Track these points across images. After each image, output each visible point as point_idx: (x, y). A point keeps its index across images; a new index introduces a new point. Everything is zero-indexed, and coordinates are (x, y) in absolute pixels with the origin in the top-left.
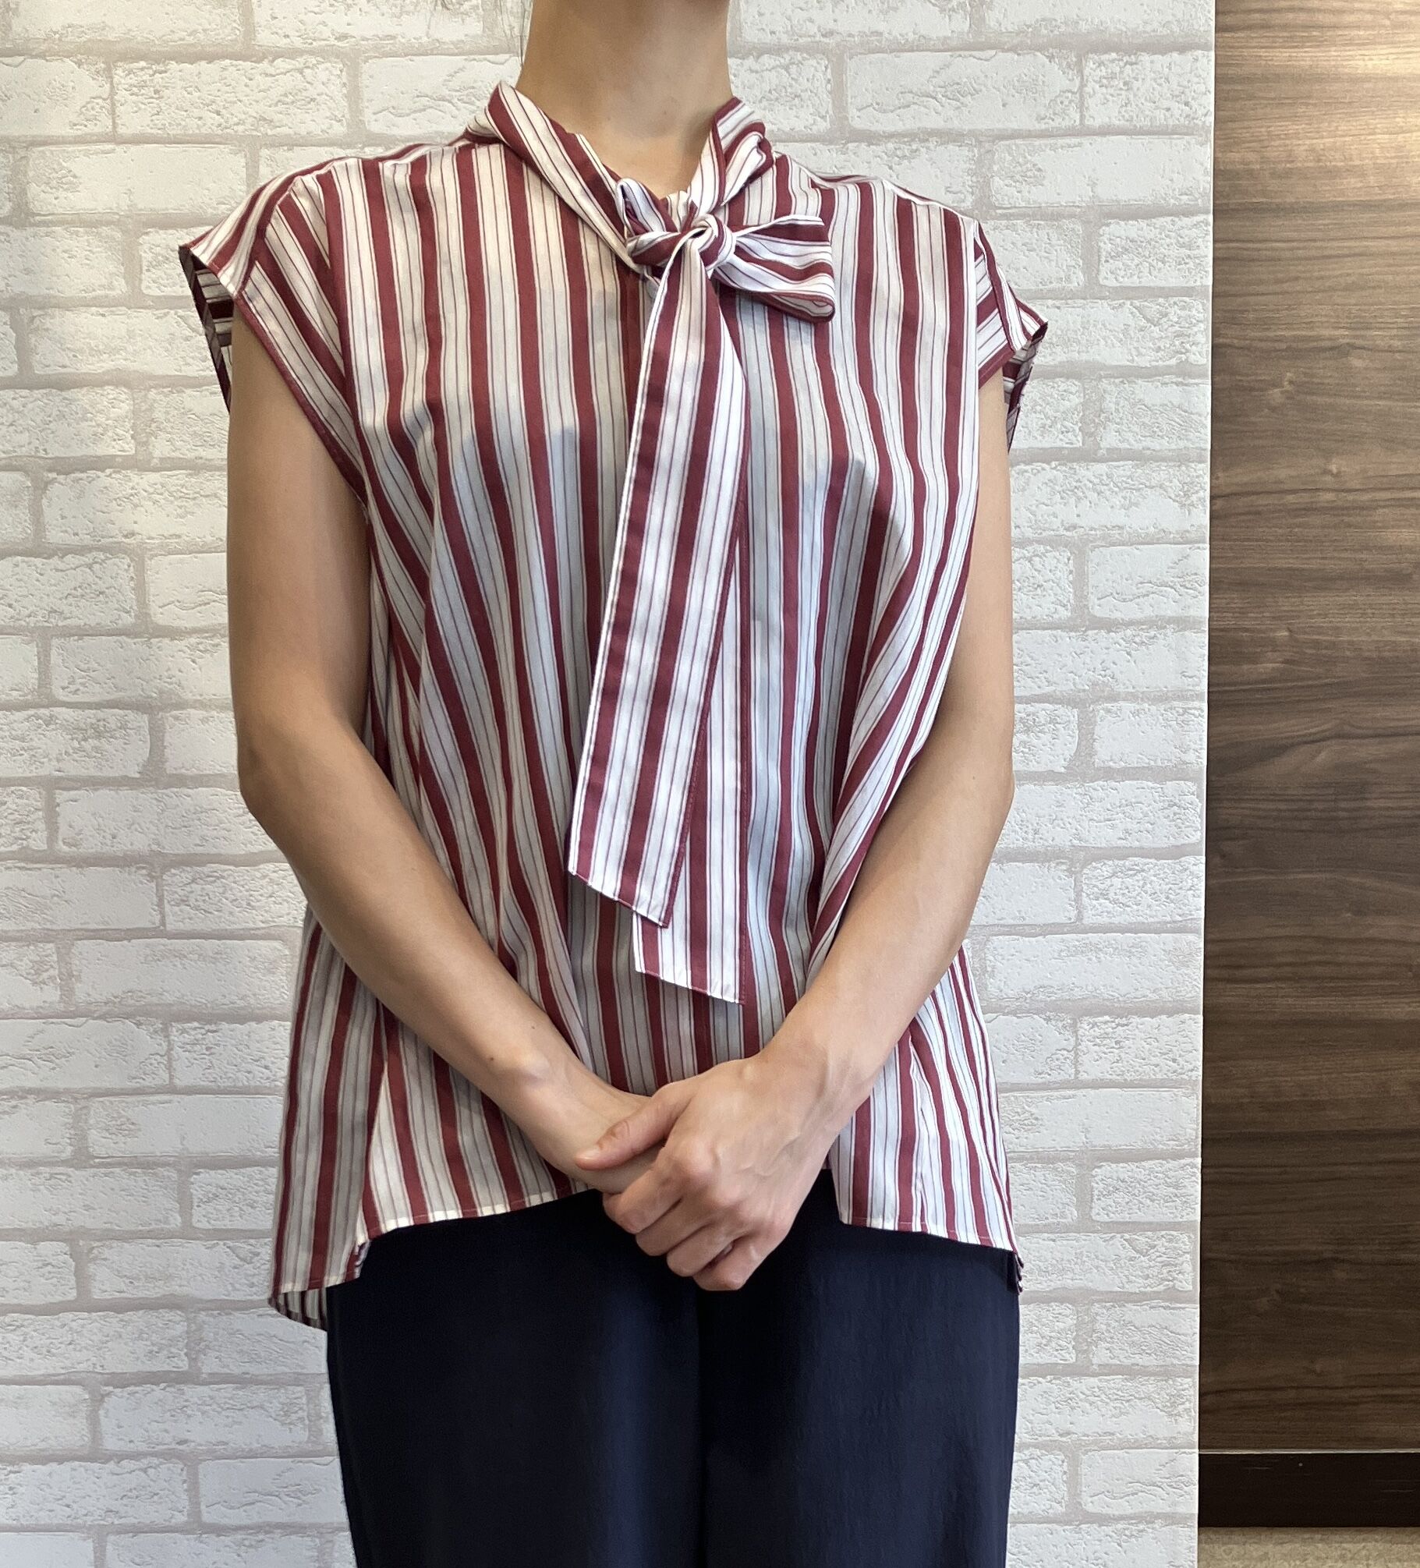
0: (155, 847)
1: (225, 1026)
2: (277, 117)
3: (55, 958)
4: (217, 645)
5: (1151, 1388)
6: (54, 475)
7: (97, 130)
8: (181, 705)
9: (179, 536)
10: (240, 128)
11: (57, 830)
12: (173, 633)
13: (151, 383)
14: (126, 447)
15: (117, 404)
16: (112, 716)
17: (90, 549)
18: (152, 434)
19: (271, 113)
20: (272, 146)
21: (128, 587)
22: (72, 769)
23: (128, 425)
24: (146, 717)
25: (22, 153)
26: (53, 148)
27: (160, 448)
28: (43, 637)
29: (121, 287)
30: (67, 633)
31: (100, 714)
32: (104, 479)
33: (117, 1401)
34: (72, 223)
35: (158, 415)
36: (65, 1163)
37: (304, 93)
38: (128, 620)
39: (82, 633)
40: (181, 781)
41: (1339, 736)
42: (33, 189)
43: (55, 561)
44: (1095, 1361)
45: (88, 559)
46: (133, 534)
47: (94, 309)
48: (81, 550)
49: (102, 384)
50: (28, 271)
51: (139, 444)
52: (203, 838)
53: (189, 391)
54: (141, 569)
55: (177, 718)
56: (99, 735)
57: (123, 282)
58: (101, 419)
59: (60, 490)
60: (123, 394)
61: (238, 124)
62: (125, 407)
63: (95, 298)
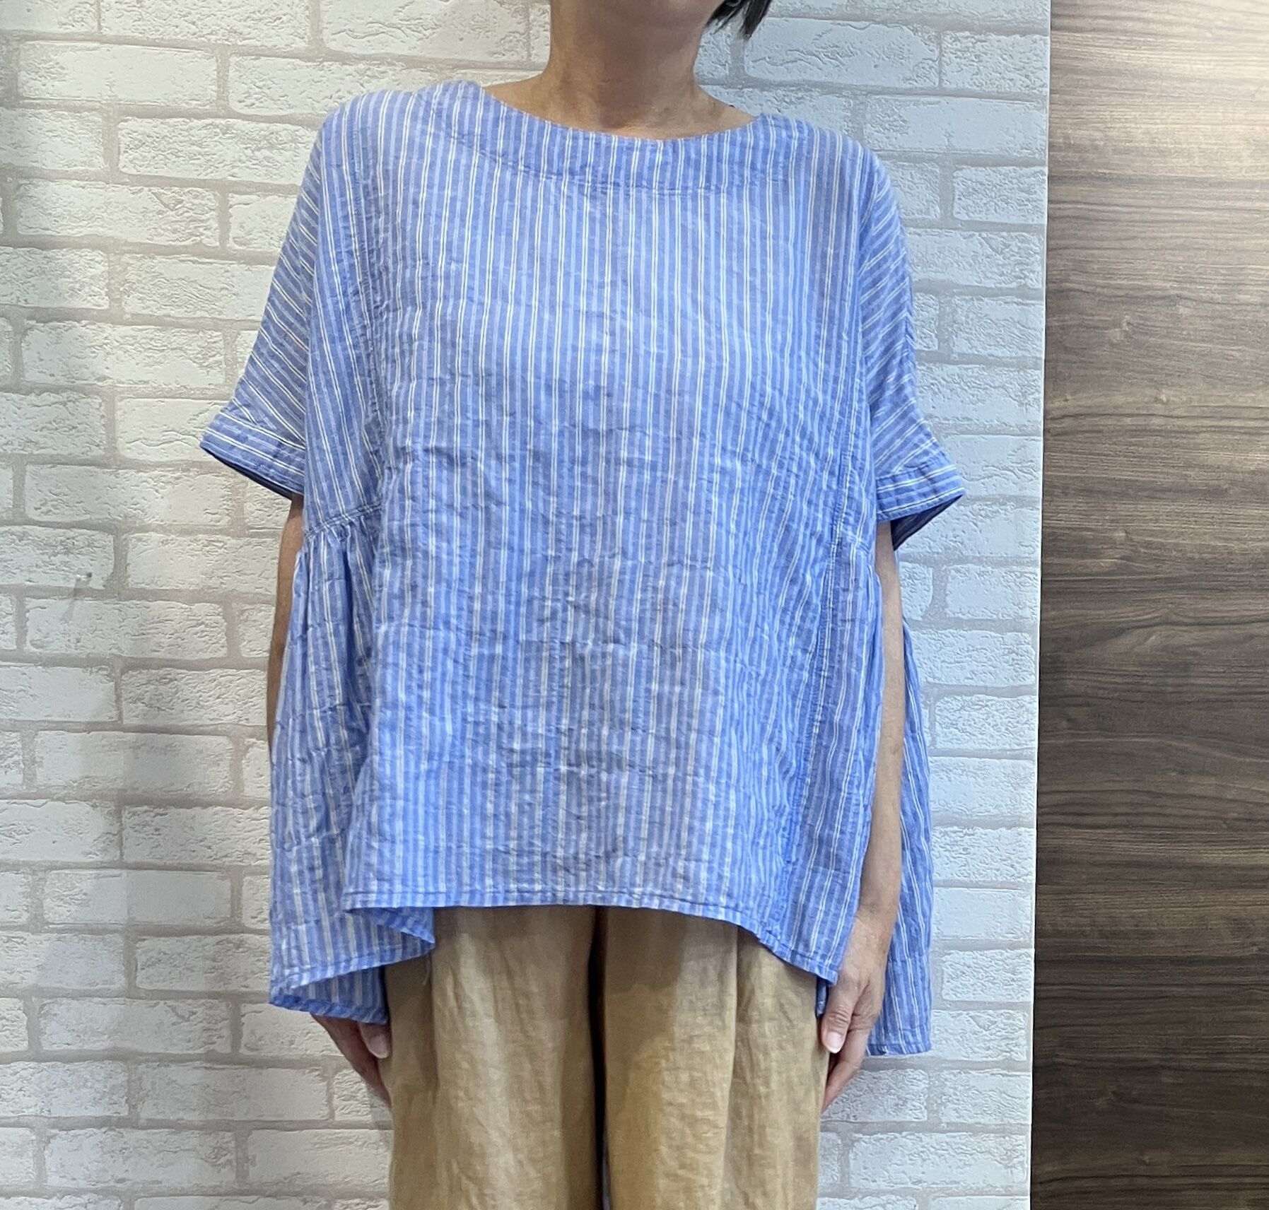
0: (114, 651)
1: (172, 810)
2: (246, 31)
3: (19, 745)
4: (178, 478)
5: (992, 1143)
6: (33, 322)
7: (83, 30)
8: (144, 529)
9: (146, 382)
10: (213, 37)
11: (25, 633)
12: (140, 466)
13: (125, 248)
14: (101, 302)
15: (92, 266)
16: (81, 535)
17: (65, 389)
18: (126, 292)
19: (239, 26)
20: (242, 55)
21: (98, 423)
22: (42, 580)
23: (103, 284)
24: (111, 537)
25: (15, 45)
26: (42, 42)
27: (132, 305)
28: (18, 463)
29: (100, 164)
30: (42, 461)
31: (71, 533)
32: (79, 328)
33: (61, 1141)
34: (57, 107)
35: (133, 278)
36: (22, 928)
37: (272, 13)
38: (98, 452)
39: (55, 461)
40: (144, 595)
41: (1167, 622)
42: (23, 76)
43: (32, 397)
44: (944, 1119)
45: (63, 396)
46: (103, 378)
47: (75, 182)
48: (57, 390)
49: (79, 247)
50: (16, 145)
51: (112, 300)
52: (159, 645)
53: (159, 258)
54: (112, 409)
55: (140, 540)
56: (68, 552)
57: (101, 159)
58: (78, 277)
59: (39, 335)
60: (98, 256)
61: (211, 34)
62: (101, 268)
63: (76, 172)
